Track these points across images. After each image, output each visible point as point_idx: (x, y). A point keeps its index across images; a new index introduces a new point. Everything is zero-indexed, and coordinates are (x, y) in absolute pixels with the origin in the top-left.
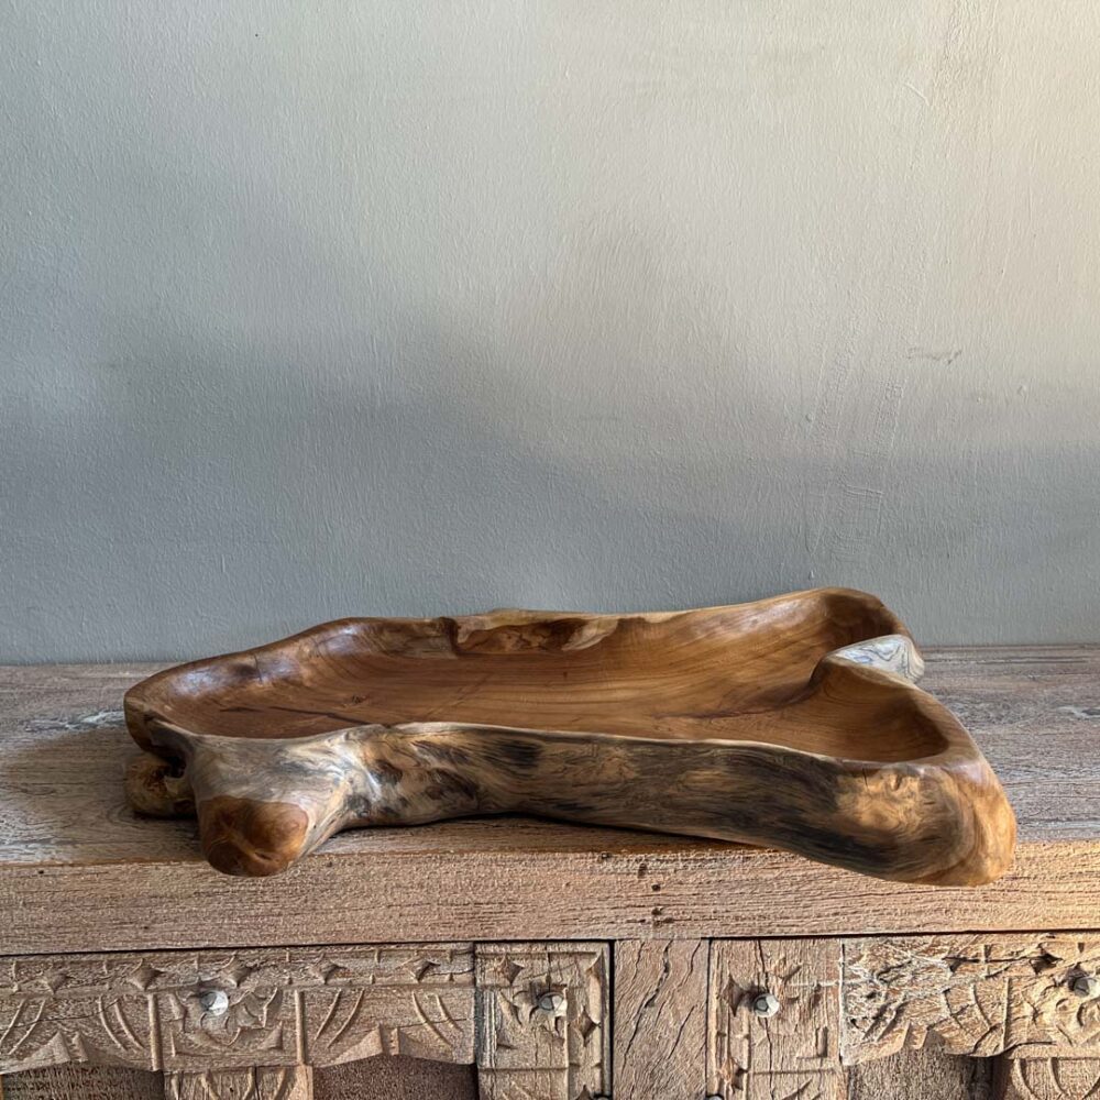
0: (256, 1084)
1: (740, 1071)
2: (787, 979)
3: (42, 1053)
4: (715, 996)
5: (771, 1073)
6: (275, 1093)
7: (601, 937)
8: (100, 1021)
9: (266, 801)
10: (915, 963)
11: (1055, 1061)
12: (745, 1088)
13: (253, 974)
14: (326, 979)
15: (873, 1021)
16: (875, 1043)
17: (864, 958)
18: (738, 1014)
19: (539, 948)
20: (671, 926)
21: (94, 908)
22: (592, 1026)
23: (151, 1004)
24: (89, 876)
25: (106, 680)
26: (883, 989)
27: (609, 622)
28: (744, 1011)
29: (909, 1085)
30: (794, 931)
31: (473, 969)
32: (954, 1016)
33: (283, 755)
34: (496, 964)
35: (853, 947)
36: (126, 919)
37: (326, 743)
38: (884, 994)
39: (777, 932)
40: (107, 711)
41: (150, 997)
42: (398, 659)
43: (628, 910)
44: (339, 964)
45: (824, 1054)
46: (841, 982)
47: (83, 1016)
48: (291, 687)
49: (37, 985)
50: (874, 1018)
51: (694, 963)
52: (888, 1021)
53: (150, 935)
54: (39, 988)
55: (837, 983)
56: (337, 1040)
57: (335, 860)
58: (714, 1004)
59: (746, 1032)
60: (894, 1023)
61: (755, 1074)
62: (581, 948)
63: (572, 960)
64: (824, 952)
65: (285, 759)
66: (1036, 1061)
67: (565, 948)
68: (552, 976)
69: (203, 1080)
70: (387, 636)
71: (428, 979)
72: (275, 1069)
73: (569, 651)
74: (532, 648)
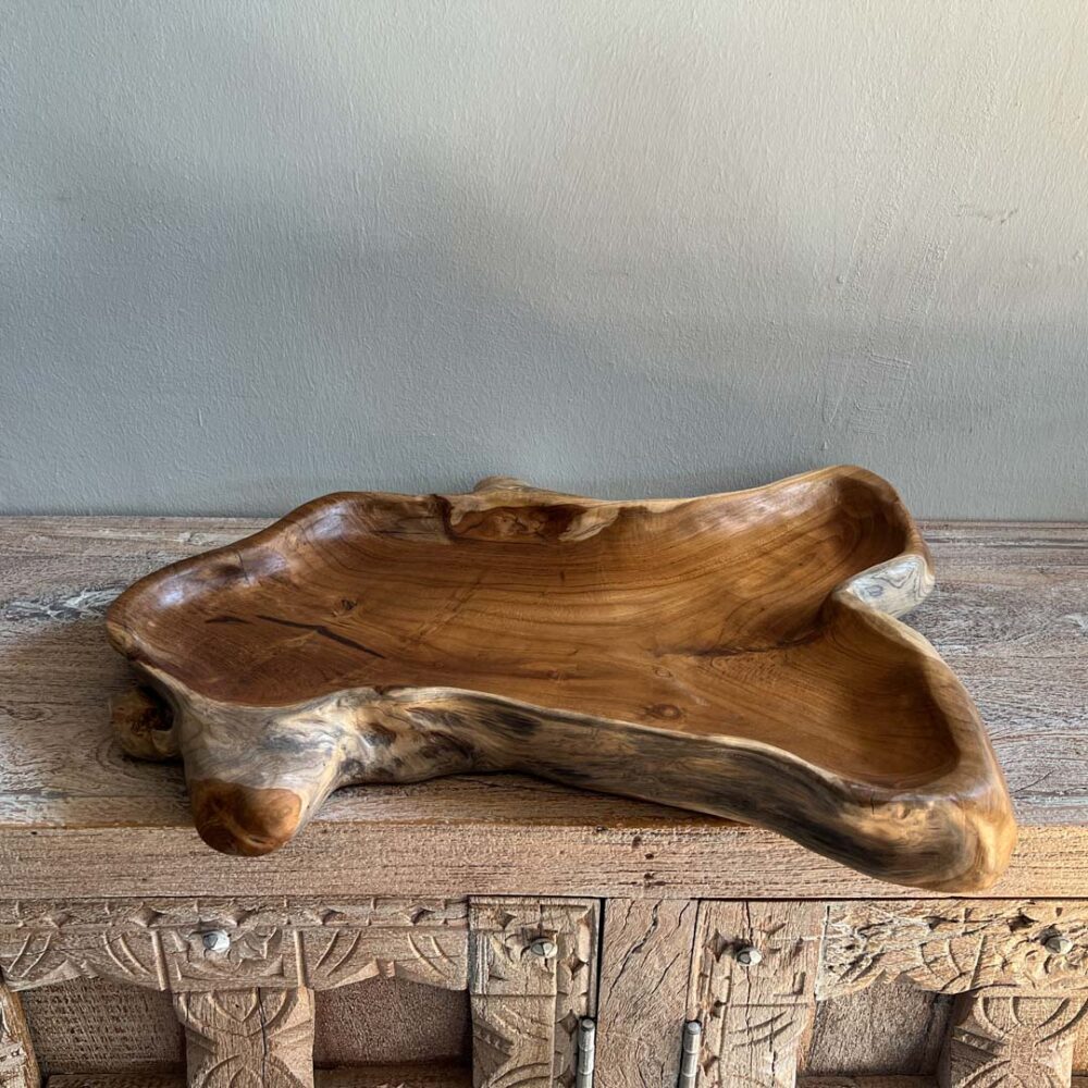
0: (260, 1002)
1: (718, 1004)
2: (771, 933)
3: (52, 975)
4: (700, 946)
5: (748, 1005)
6: (279, 1009)
7: (594, 895)
8: (106, 952)
9: (257, 787)
10: (896, 922)
11: (1016, 1000)
12: (722, 1016)
13: (252, 917)
14: (324, 921)
15: (849, 967)
16: (849, 984)
17: (847, 918)
18: (721, 960)
19: (533, 901)
20: (662, 887)
21: (90, 863)
22: (579, 964)
23: (154, 941)
24: (83, 838)
25: (87, 541)
26: (862, 942)
27: (610, 511)
28: (727, 959)
29: (875, 1002)
30: (781, 895)
31: (467, 916)
32: (928, 964)
33: (273, 728)
34: (489, 913)
35: (838, 909)
36: (124, 873)
37: (317, 712)
38: (862, 946)
39: (766, 895)
40: (89, 591)
41: (153, 934)
42: (389, 542)
43: (620, 874)
44: (337, 910)
45: (800, 992)
46: (822, 937)
47: (90, 948)
48: (279, 585)
49: (41, 922)
50: (850, 964)
51: (682, 919)
52: (864, 967)
53: (147, 885)
54: (44, 925)
55: (819, 938)
56: (336, 970)
57: (329, 828)
58: (699, 952)
59: (727, 973)
60: (869, 969)
61: (732, 1006)
62: (572, 902)
63: (563, 912)
64: (808, 913)
65: (274, 733)
66: (998, 998)
67: (556, 902)
68: (544, 924)
69: (209, 997)
70: (377, 515)
71: (423, 922)
72: (278, 991)
73: (567, 542)
74: (528, 534)
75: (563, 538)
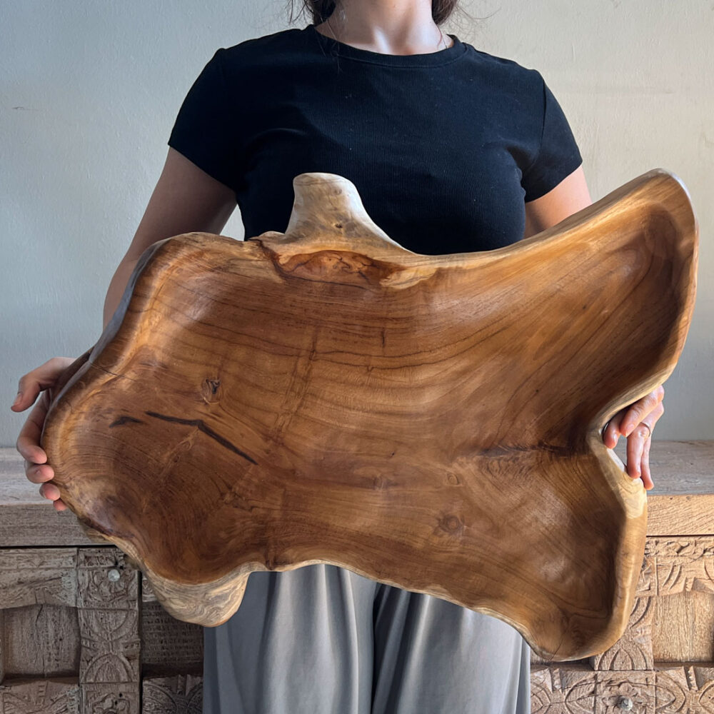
73: (387, 288)
74: (351, 273)
75: (384, 283)
